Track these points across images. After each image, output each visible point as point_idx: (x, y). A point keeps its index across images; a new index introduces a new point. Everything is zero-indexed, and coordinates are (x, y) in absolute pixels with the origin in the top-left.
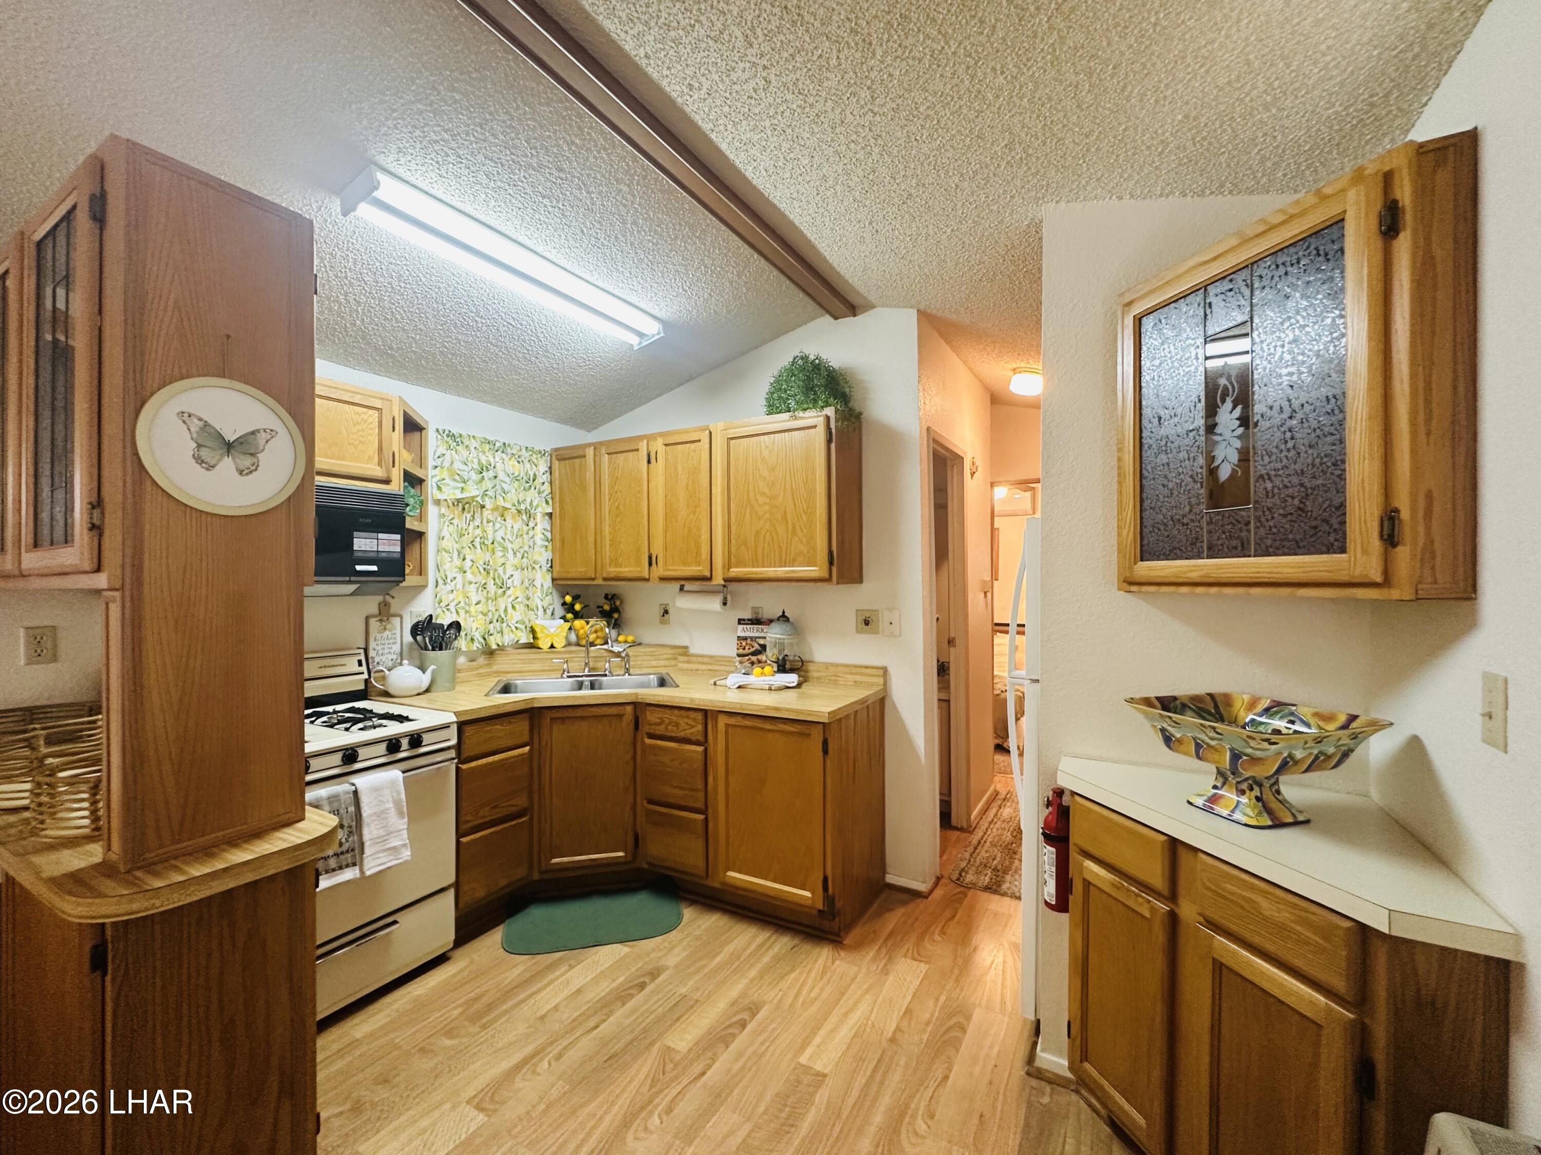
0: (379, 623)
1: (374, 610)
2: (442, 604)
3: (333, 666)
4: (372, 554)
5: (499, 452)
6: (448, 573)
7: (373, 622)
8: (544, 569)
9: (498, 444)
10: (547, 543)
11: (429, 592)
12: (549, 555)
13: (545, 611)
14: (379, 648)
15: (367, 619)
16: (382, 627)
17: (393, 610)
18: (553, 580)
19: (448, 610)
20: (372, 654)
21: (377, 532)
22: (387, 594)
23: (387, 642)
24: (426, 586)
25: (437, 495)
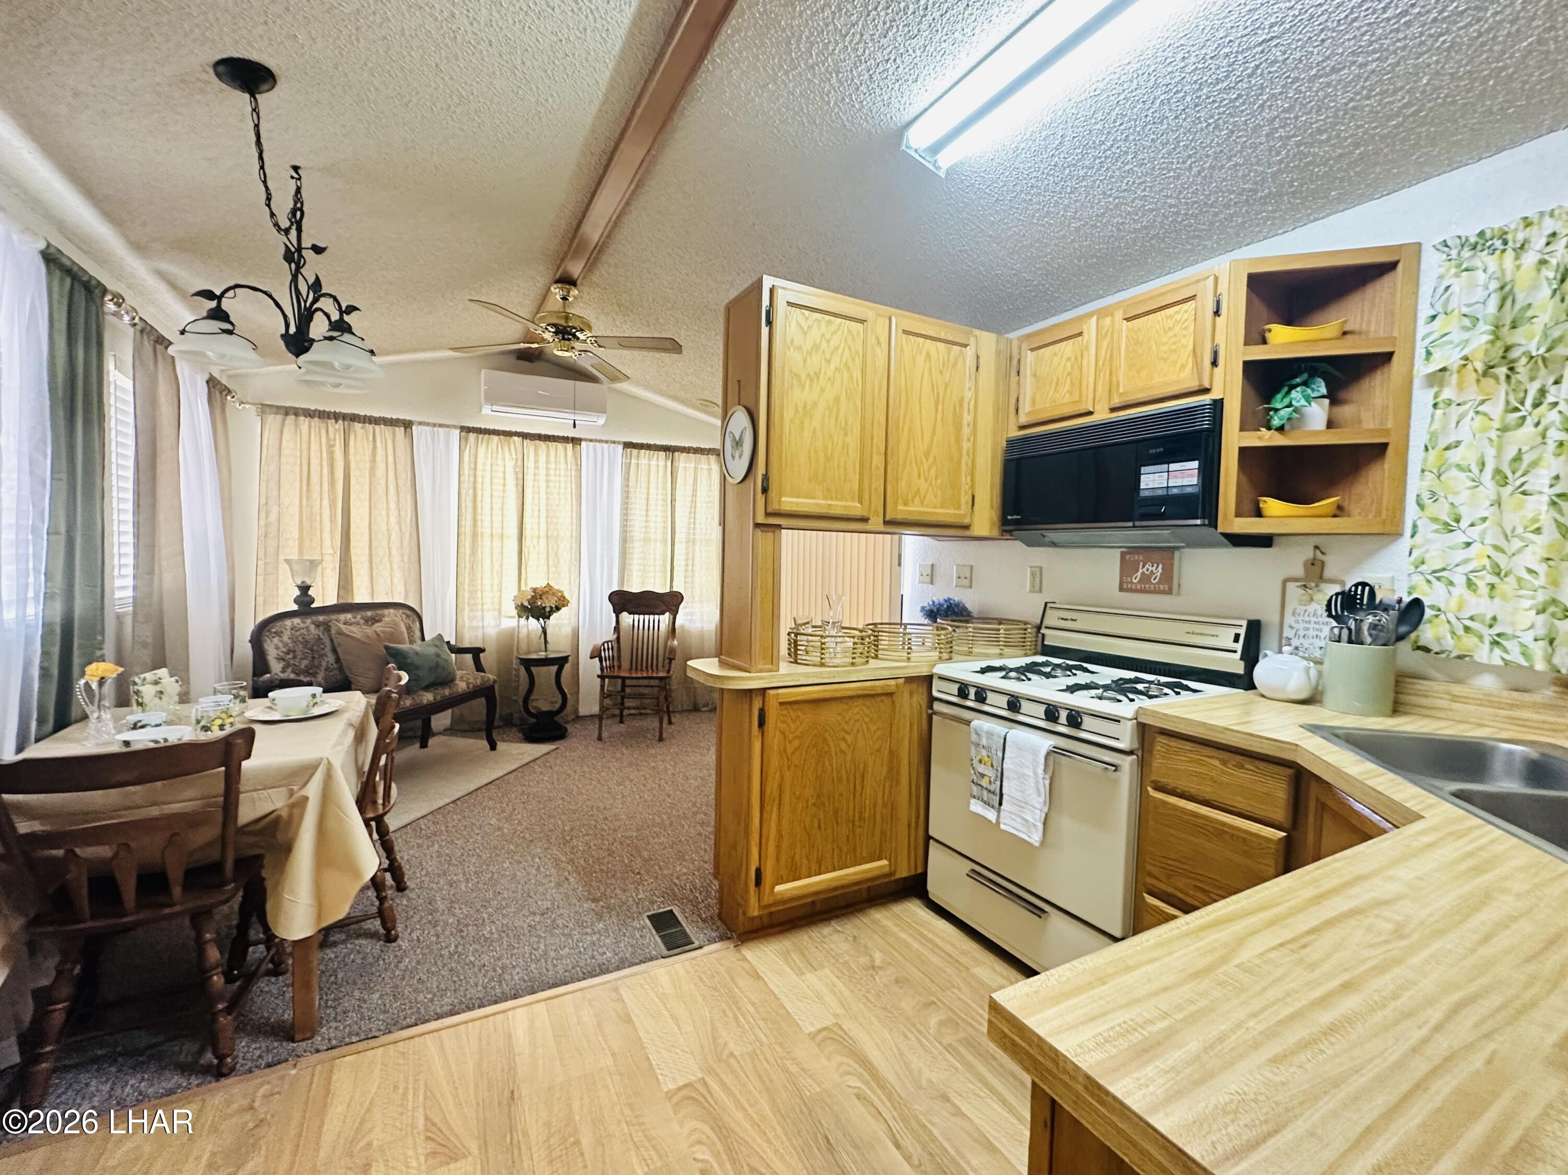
0: (1301, 591)
1: (1298, 570)
3: (1201, 634)
4: (1160, 492)
6: (1463, 511)
7: (1291, 586)
11: (1405, 542)
14: (1301, 626)
15: (1285, 582)
16: (1307, 598)
17: (1328, 573)
19: (1438, 579)
20: (1287, 633)
21: (1168, 463)
22: (1316, 547)
23: (1314, 619)
24: (1399, 535)
25: (1422, 369)
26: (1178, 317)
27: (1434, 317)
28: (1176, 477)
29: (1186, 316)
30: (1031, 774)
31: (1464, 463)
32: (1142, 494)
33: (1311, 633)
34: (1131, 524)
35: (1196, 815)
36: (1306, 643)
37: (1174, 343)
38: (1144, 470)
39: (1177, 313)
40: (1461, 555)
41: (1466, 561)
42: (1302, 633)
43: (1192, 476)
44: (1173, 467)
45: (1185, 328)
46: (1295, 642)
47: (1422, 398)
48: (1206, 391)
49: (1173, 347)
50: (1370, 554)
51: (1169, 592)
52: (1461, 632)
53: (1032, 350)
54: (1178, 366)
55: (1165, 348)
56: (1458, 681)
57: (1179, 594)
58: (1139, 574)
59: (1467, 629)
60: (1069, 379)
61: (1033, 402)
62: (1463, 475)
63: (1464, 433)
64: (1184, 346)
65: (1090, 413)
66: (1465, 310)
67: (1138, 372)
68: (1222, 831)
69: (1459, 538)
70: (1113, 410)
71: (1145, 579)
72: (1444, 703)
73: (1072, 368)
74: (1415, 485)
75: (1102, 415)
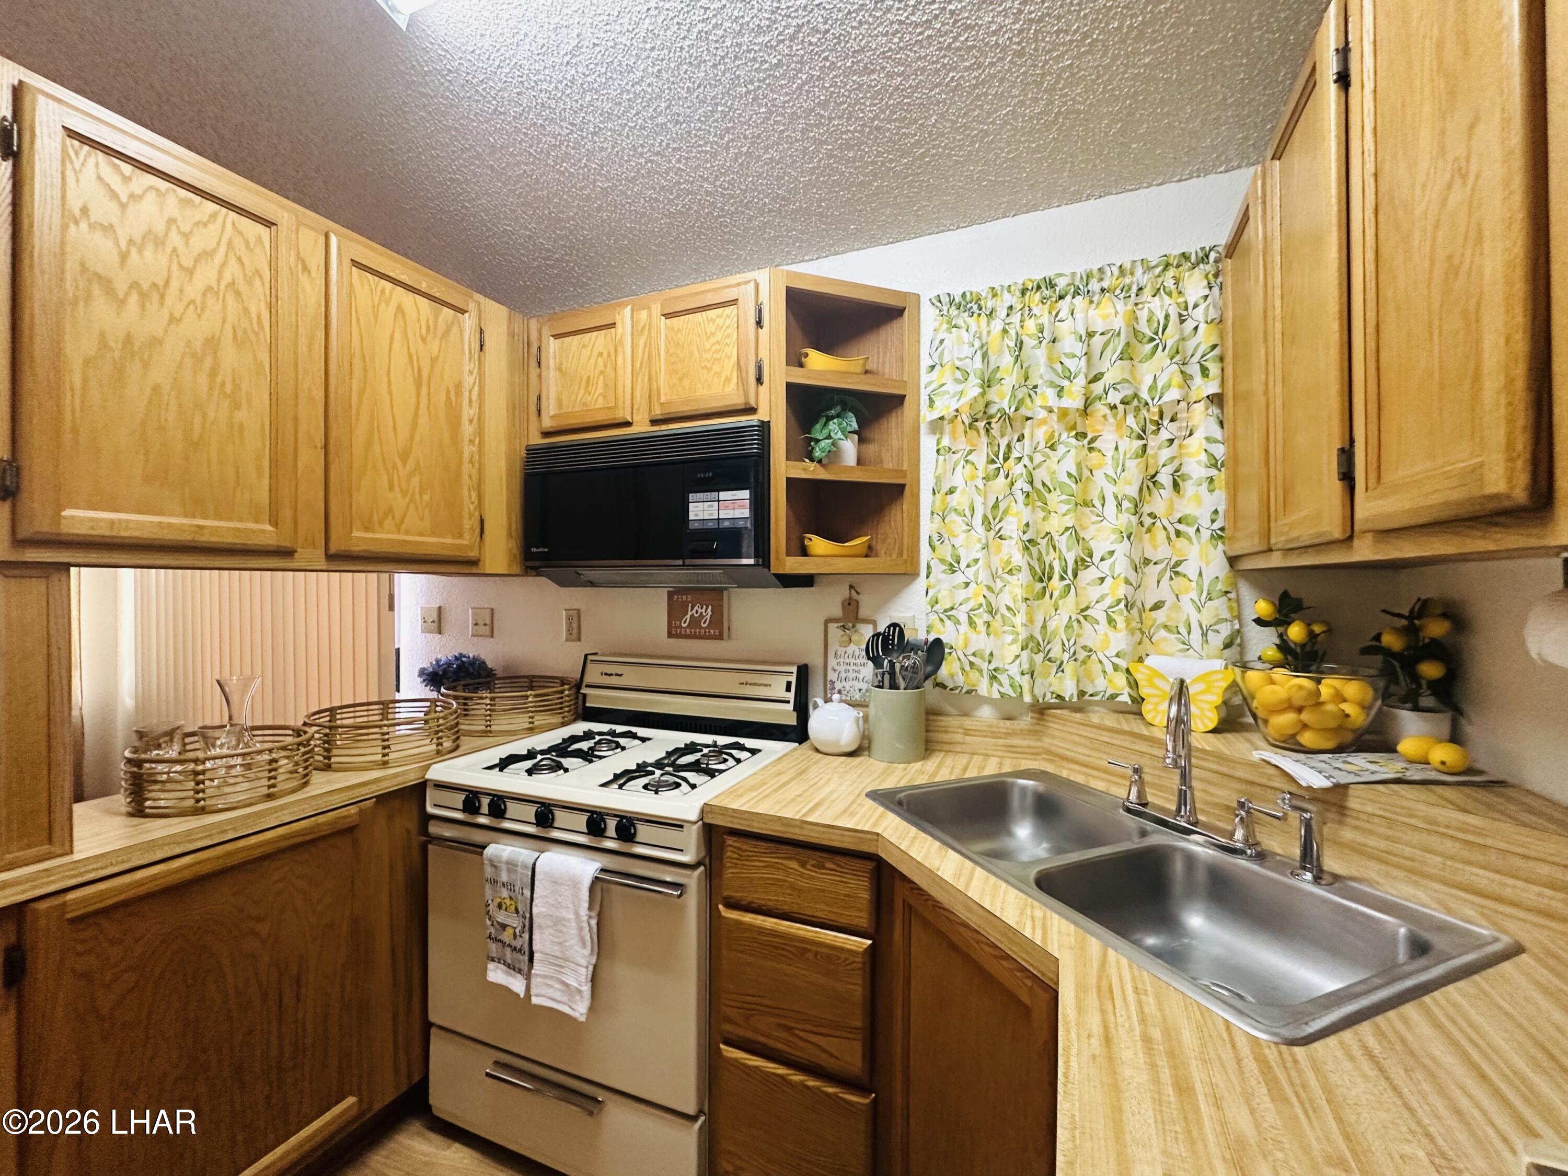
0: (841, 632)
1: (837, 611)
2: (937, 607)
3: (755, 684)
4: (711, 525)
5: (1069, 298)
7: (832, 627)
8: (1206, 534)
9: (1062, 283)
10: (1214, 472)
11: (921, 583)
12: (1219, 499)
13: (1204, 635)
14: (842, 668)
15: (827, 622)
16: (846, 638)
17: (863, 612)
18: (1233, 561)
19: (949, 618)
20: (832, 676)
21: (719, 491)
22: (851, 587)
23: (852, 661)
24: (915, 575)
25: (927, 416)
26: (720, 321)
27: (933, 367)
28: (727, 508)
29: (728, 322)
30: (571, 916)
31: (960, 508)
32: (691, 527)
33: (851, 675)
34: (680, 562)
35: (774, 933)
36: (848, 685)
37: (717, 351)
38: (692, 497)
39: (719, 316)
40: (962, 594)
41: (967, 600)
42: (843, 675)
43: (743, 507)
44: (724, 495)
45: (728, 336)
46: (838, 685)
47: (927, 443)
48: (751, 410)
49: (716, 356)
50: (896, 593)
51: (720, 637)
52: (967, 668)
53: (556, 336)
54: (722, 379)
55: (708, 356)
56: (966, 715)
57: (729, 637)
58: (688, 617)
59: (972, 664)
60: (601, 378)
61: (559, 402)
62: (959, 519)
63: (958, 480)
64: (729, 357)
65: (628, 424)
66: (958, 363)
67: (681, 380)
68: (803, 948)
69: (960, 578)
70: (654, 422)
71: (695, 622)
72: (958, 737)
73: (605, 366)
74: (927, 527)
75: (641, 427)
